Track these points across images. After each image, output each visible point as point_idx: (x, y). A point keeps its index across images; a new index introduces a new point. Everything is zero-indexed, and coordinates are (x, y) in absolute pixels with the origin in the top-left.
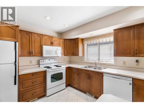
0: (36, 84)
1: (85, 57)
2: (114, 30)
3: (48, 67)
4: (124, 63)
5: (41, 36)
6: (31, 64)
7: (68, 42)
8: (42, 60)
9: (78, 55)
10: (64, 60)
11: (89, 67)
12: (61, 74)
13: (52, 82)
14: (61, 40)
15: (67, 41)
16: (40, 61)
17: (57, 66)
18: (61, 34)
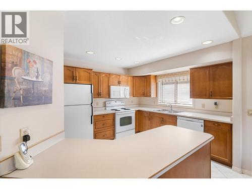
0: (107, 125)
1: (159, 98)
2: (191, 69)
3: (116, 110)
4: (203, 106)
5: (109, 75)
6: (97, 106)
7: (138, 80)
8: (109, 102)
9: (150, 96)
10: (132, 102)
11: (163, 110)
12: (130, 118)
13: (121, 125)
14: (129, 78)
15: (137, 78)
16: (107, 102)
17: (125, 109)
18: (128, 70)
